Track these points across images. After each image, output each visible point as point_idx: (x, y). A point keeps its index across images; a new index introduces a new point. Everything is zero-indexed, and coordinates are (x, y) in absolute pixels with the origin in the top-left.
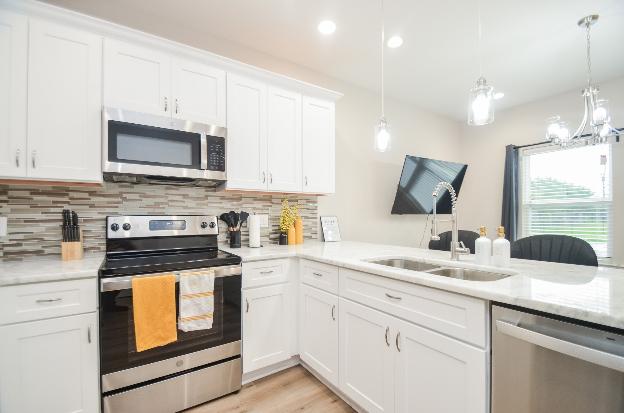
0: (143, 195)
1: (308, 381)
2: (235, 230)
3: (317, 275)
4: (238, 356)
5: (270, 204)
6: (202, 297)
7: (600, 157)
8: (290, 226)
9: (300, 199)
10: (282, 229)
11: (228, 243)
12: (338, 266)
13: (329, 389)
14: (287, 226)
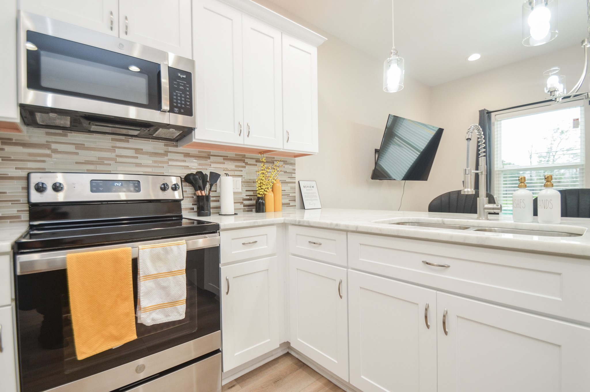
0: (80, 146)
1: (303, 374)
2: (204, 194)
3: (314, 243)
4: (217, 351)
5: (244, 164)
6: (171, 277)
7: (573, 120)
8: (268, 191)
9: (277, 161)
10: (259, 194)
11: (195, 210)
12: (347, 231)
13: (331, 382)
14: (264, 190)
